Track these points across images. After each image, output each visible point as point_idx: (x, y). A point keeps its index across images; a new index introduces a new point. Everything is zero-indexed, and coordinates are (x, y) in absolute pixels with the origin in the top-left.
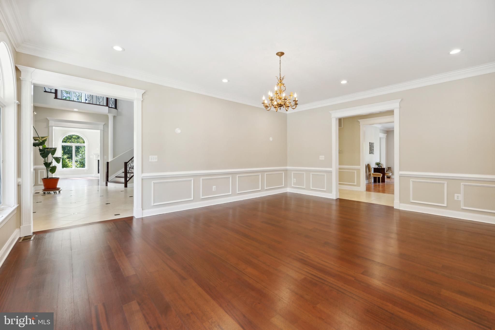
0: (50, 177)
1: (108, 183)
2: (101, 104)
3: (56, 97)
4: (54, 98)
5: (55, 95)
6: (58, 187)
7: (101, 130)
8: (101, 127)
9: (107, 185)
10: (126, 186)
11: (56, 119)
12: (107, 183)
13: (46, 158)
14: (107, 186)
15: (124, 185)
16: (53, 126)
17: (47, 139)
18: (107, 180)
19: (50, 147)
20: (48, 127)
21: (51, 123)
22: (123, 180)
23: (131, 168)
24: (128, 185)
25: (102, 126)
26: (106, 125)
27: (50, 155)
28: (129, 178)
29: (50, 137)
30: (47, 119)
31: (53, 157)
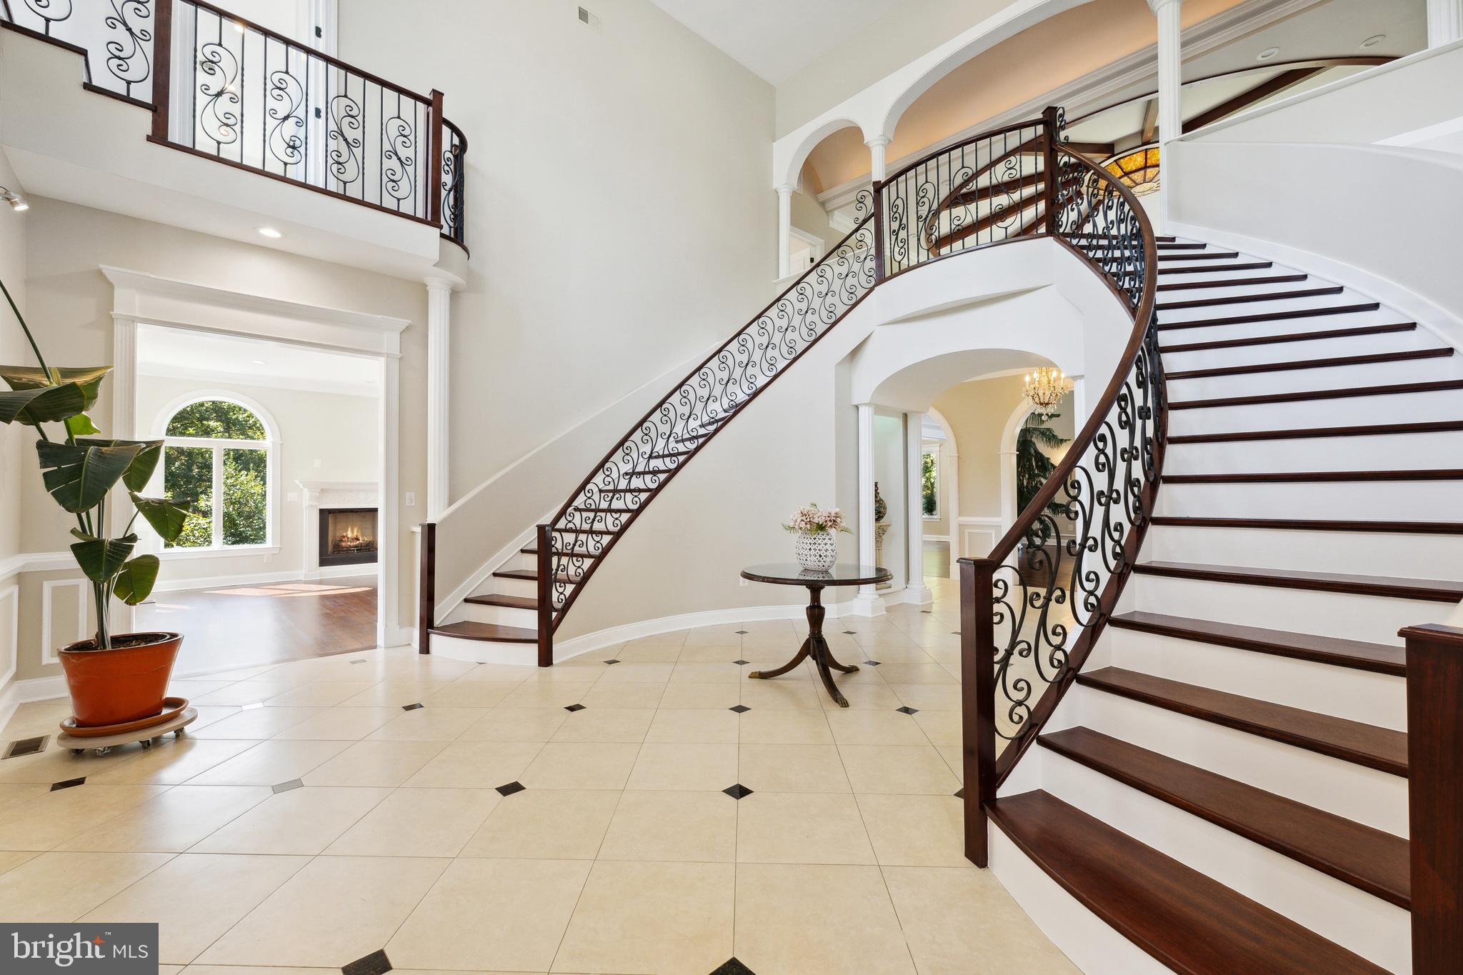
0: (114, 629)
1: (435, 639)
2: (406, 207)
3: (159, 135)
4: (149, 139)
5: (155, 122)
6: (171, 691)
7: (388, 356)
8: (391, 341)
9: (425, 648)
10: (546, 659)
11: (152, 276)
12: (428, 634)
13: (94, 512)
14: (427, 651)
15: (533, 650)
16: (133, 320)
17: (101, 390)
18: (428, 623)
19: (118, 435)
20: (107, 320)
21: (126, 301)
22: (529, 621)
23: (566, 555)
24: (556, 648)
25: (396, 337)
26: (416, 334)
27: (118, 491)
28: (556, 610)
29: (118, 370)
30: (100, 274)
31: (135, 499)
